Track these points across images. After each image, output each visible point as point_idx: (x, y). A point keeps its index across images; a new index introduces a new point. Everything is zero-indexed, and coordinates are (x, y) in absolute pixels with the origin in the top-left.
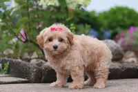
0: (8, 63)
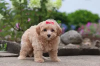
0: (6, 44)
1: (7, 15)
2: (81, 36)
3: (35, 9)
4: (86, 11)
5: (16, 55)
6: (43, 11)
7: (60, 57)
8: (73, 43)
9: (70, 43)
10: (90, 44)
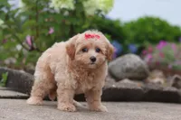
1: (11, 20)
2: (146, 66)
3: (63, 11)
4: (158, 20)
5: (23, 95)
6: (78, 15)
7: (105, 103)
8: (131, 79)
9: (126, 77)
10: (162, 81)
